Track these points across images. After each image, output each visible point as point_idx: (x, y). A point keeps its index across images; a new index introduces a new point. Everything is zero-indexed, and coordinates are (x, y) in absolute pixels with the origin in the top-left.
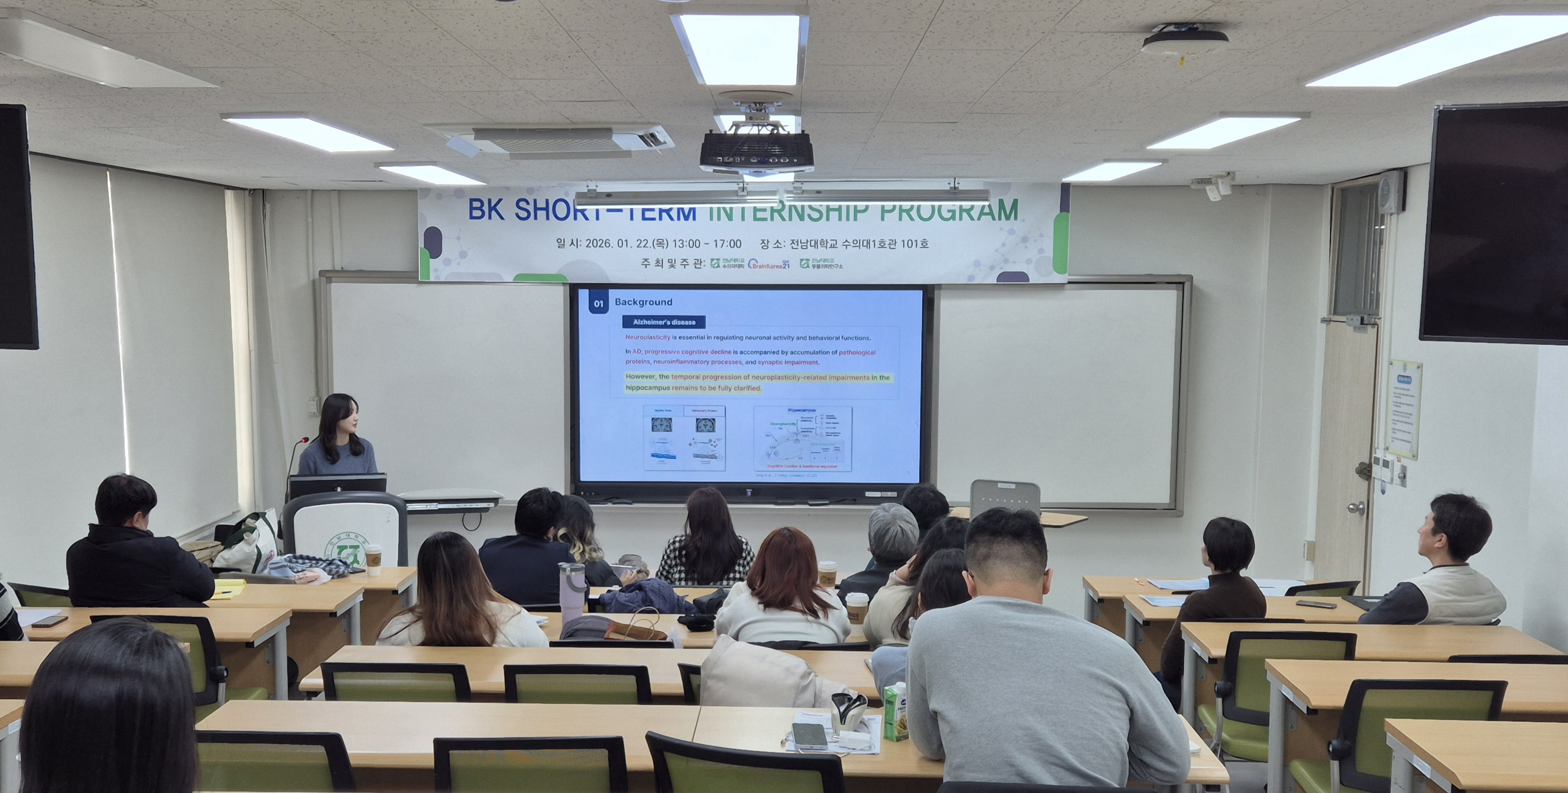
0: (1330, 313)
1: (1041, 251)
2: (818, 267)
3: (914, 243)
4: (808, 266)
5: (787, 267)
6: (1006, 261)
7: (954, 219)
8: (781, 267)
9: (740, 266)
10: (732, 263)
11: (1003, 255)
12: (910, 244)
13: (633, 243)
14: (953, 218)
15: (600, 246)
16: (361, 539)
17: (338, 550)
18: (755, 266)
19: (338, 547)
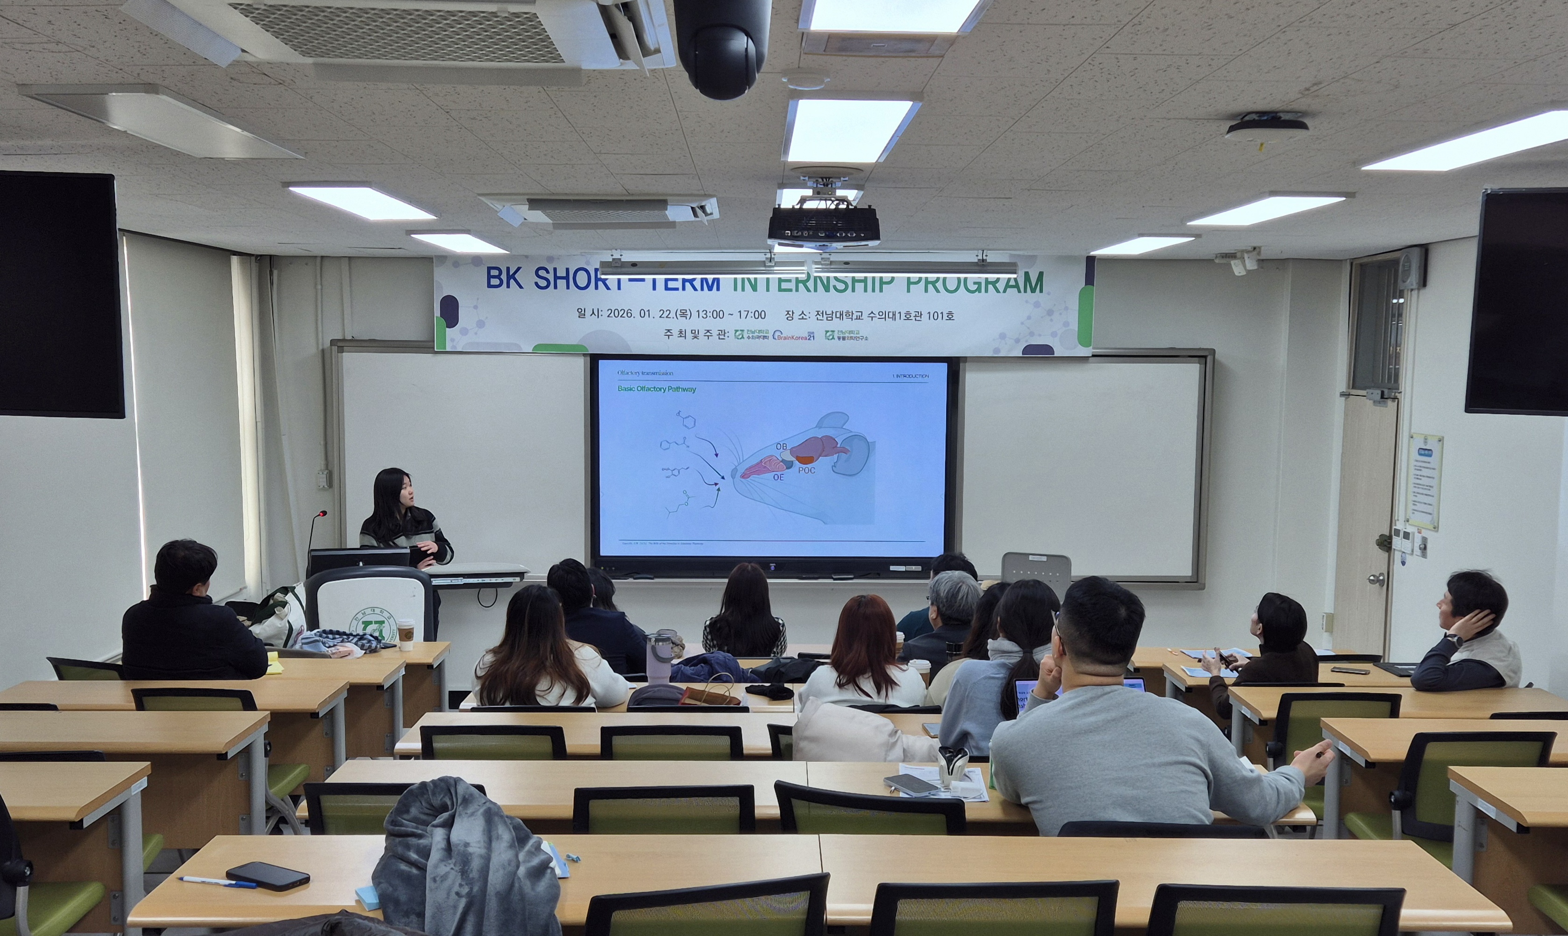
0: (1349, 388)
1: (1066, 324)
2: (844, 339)
3: (940, 316)
4: (833, 338)
5: (812, 338)
6: (1032, 334)
7: (980, 292)
8: (806, 339)
9: (765, 337)
10: (756, 334)
11: (1029, 328)
12: (934, 316)
13: (654, 312)
14: (979, 290)
15: (621, 316)
16: (386, 614)
17: (363, 625)
18: (780, 338)
19: (363, 623)
